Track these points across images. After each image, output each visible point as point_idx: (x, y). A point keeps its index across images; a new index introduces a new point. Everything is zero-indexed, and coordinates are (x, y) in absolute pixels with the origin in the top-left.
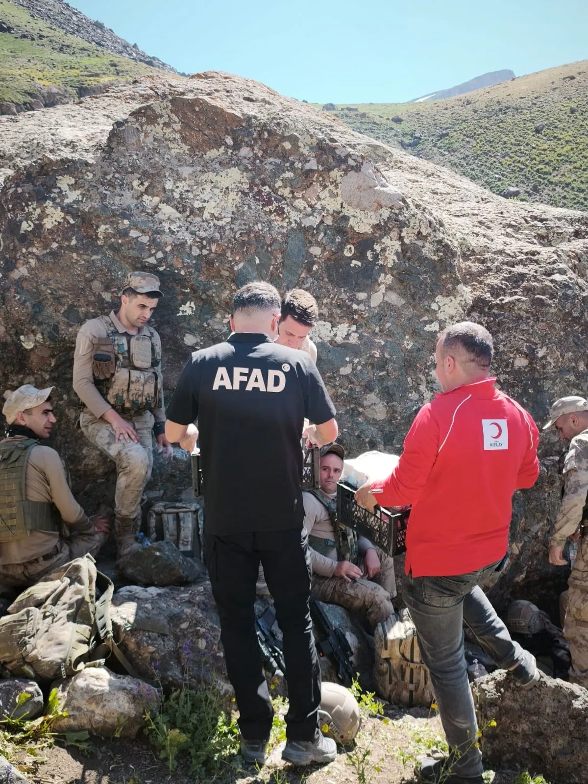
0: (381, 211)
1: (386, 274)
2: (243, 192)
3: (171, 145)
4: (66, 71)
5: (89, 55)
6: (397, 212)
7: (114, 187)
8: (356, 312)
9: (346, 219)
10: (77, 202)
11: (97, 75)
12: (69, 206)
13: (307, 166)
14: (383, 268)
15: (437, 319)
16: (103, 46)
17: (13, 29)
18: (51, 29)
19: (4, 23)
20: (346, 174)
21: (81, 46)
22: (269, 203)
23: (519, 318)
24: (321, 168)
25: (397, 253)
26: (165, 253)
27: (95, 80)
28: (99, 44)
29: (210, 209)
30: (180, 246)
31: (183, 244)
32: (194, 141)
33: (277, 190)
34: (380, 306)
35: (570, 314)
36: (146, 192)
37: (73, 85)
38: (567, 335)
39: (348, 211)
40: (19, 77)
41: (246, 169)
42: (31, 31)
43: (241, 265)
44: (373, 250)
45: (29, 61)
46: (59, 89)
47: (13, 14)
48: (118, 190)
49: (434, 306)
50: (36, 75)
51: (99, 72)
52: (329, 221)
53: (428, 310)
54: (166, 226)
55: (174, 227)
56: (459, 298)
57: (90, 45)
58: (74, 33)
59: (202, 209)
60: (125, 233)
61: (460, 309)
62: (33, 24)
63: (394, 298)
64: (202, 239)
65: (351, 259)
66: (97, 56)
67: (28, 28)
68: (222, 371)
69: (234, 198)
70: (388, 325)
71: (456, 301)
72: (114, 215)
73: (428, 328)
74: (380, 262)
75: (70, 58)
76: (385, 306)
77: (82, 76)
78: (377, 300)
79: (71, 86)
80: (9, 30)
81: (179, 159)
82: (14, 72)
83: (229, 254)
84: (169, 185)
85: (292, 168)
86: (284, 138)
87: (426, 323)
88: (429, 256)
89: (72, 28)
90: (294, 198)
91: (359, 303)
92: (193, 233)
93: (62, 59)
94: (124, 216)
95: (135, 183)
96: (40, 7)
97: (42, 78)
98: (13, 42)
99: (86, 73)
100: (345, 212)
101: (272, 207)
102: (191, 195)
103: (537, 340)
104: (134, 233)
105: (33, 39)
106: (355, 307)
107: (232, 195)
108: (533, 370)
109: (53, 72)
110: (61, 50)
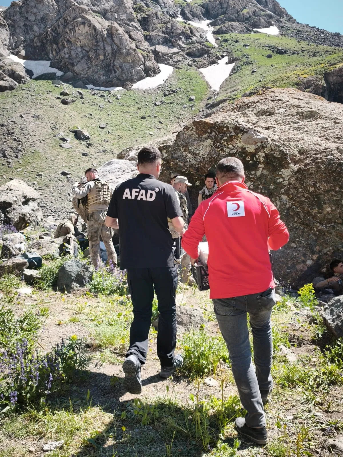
0: (257, 144)
1: (261, 164)
2: (211, 146)
3: (193, 136)
4: (317, 66)
5: (330, 54)
6: (263, 143)
7: (175, 151)
8: (252, 178)
9: (245, 148)
10: (166, 157)
11: (335, 64)
12: (164, 158)
13: (231, 134)
14: (260, 163)
15: (282, 177)
16: (339, 46)
17: (288, 51)
18: (308, 45)
19: (283, 50)
20: (243, 135)
21: (326, 50)
22: (219, 148)
23: (312, 173)
24: (235, 134)
25: (263, 157)
26: (187, 168)
27: (334, 67)
28: (337, 46)
29: (201, 153)
30: (192, 165)
31: (192, 164)
32: (199, 133)
33: (222, 143)
34: (260, 175)
35: (331, 170)
36: (184, 151)
37: (321, 73)
38: (330, 178)
39: (245, 146)
40: (291, 77)
41: (213, 139)
42: (297, 49)
43: (210, 168)
44: (256, 157)
45: (296, 66)
46: (313, 77)
47: (288, 43)
48: (176, 152)
49: (280, 173)
50: (299, 73)
51: (336, 62)
52: (240, 150)
53: (278, 175)
54: (188, 160)
55: (191, 160)
56: (290, 169)
57: (331, 48)
58: (322, 43)
59: (199, 153)
60: (177, 164)
61: (291, 173)
62: (298, 45)
63: (266, 172)
64: (198, 162)
65: (249, 161)
66: (335, 53)
67: (296, 49)
68: (127, 190)
69: (209, 148)
70: (263, 181)
71: (289, 171)
72: (174, 159)
73: (278, 181)
74: (258, 161)
75: (319, 58)
76: (262, 175)
77: (326, 66)
78: (258, 173)
79: (320, 74)
80: (285, 52)
81: (195, 140)
82: (288, 74)
83: (206, 165)
84: (190, 148)
85: (226, 136)
86: (224, 127)
87: (278, 179)
88: (277, 156)
89: (321, 41)
90: (228, 145)
91: (252, 175)
92: (196, 161)
93: (315, 60)
94: (177, 159)
95: (181, 149)
96: (303, 34)
97: (303, 73)
98: (288, 58)
99: (328, 64)
100: (244, 147)
101: (220, 149)
102: (196, 150)
103: (317, 181)
104: (179, 163)
105: (298, 54)
106: (251, 176)
107: (208, 147)
108: (316, 191)
109: (310, 69)
110: (314, 55)
